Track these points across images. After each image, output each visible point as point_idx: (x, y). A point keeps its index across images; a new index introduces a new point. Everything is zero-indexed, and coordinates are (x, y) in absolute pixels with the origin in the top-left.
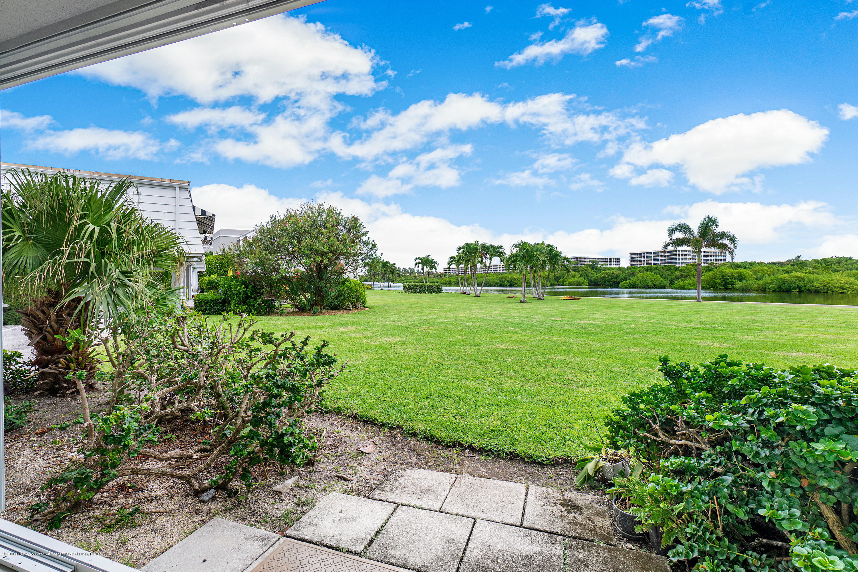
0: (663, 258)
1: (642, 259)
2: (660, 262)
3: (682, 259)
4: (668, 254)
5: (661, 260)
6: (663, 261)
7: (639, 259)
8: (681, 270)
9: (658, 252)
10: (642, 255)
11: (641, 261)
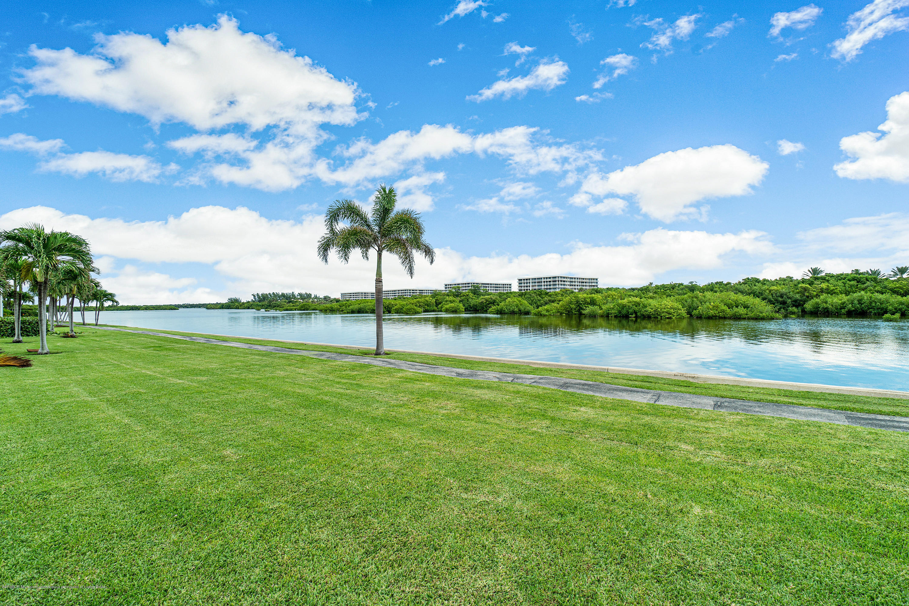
0: (546, 283)
1: (528, 285)
2: (543, 287)
3: (561, 285)
4: (550, 280)
5: (544, 285)
6: (546, 287)
7: (525, 285)
8: (550, 296)
9: (541, 278)
10: (528, 281)
11: (527, 286)
